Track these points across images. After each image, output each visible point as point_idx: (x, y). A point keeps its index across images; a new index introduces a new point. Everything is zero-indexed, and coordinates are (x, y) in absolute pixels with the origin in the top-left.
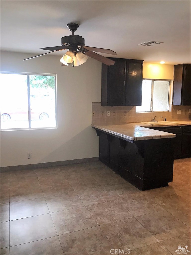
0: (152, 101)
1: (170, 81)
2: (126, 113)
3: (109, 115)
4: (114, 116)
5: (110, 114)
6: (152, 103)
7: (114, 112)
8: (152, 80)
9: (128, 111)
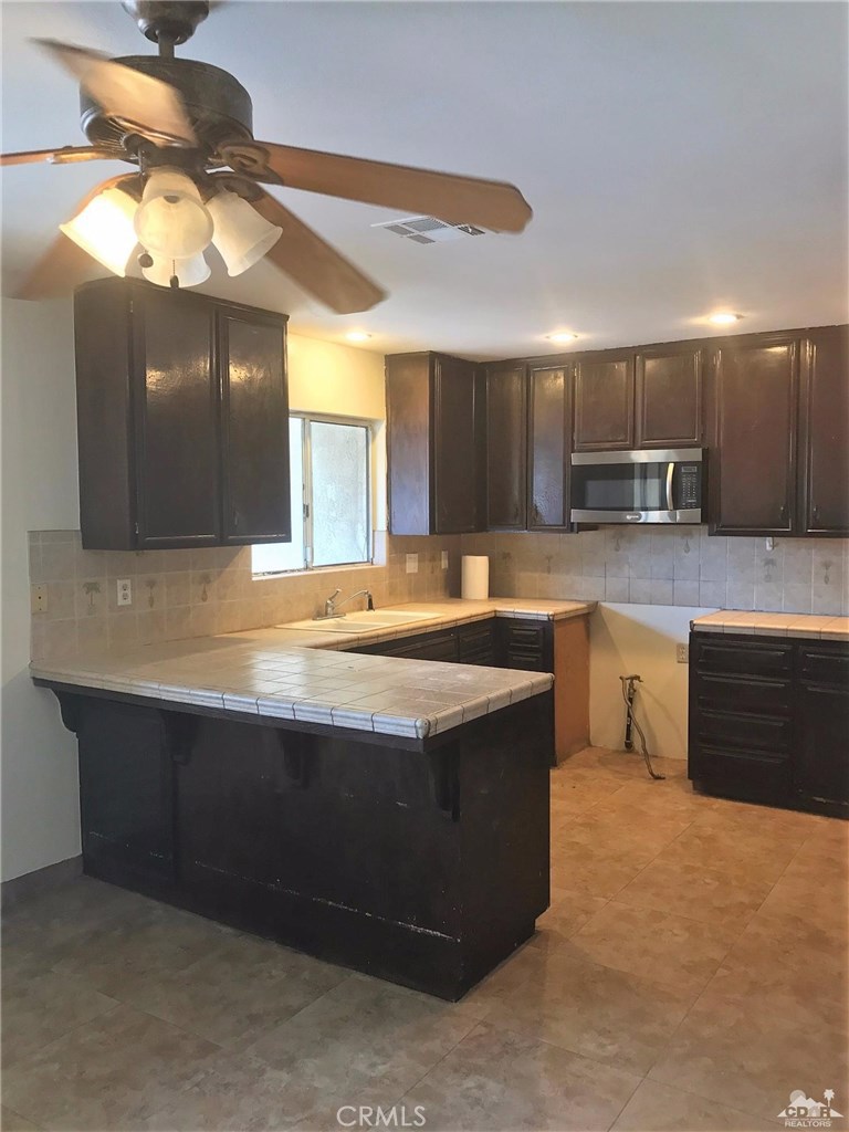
0: (309, 520)
1: (367, 424)
2: (209, 582)
3: (129, 602)
4: (152, 602)
5: (129, 592)
6: (309, 528)
7: (151, 584)
8: (304, 419)
9: (220, 574)
